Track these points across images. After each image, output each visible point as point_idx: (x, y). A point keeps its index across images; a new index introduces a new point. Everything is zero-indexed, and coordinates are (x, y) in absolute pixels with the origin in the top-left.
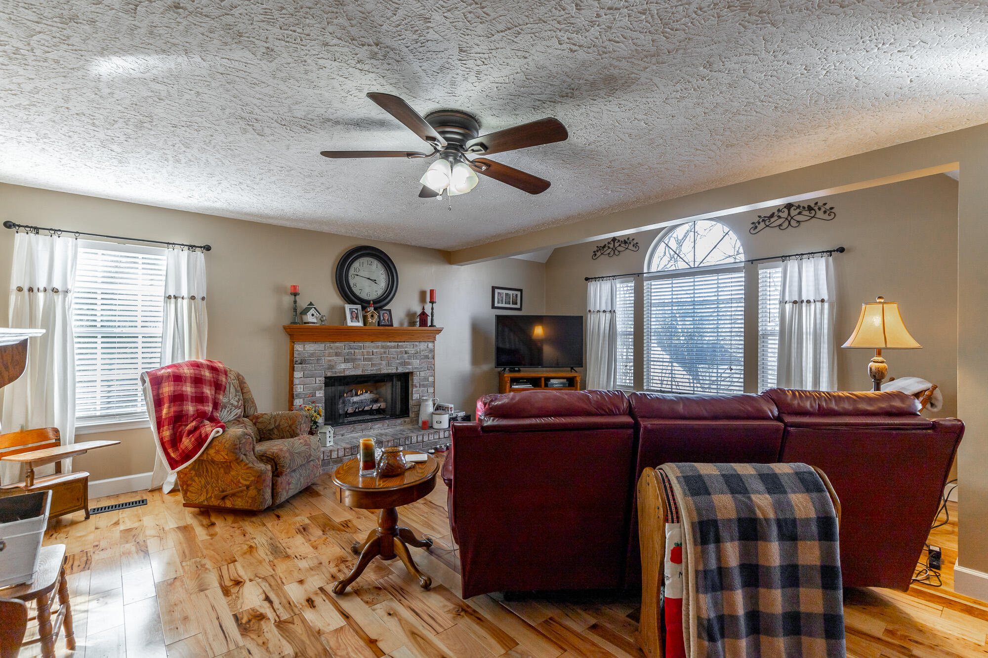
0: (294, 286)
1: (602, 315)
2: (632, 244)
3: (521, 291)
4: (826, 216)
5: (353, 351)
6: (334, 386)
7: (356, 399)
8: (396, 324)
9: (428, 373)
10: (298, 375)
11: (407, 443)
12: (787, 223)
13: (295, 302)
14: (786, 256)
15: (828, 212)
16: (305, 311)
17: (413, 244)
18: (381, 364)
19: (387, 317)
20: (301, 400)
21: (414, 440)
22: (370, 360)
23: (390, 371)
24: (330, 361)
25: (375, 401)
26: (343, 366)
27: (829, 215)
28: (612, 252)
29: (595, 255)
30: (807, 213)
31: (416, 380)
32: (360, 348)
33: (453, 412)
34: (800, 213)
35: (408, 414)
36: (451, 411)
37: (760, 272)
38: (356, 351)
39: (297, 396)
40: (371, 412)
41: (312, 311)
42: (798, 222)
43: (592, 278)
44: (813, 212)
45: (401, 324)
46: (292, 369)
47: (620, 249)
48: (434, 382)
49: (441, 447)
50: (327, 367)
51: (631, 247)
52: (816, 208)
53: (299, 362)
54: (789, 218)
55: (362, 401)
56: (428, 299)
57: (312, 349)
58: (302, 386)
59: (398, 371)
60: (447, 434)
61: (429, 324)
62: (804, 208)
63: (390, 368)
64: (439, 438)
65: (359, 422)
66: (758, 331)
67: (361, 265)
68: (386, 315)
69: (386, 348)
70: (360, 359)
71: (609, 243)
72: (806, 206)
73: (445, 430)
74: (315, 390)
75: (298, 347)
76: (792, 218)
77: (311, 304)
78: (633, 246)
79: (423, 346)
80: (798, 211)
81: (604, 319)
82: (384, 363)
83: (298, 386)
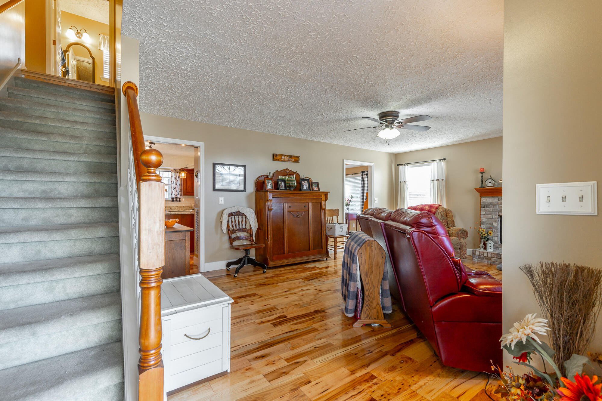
0: (482, 168)
10: (482, 213)
13: (482, 176)
20: (484, 226)
39: (482, 223)
41: (490, 180)
46: (480, 210)
50: (500, 210)
53: (483, 206)
58: (485, 219)
75: (483, 199)
77: (490, 176)
83: (483, 219)
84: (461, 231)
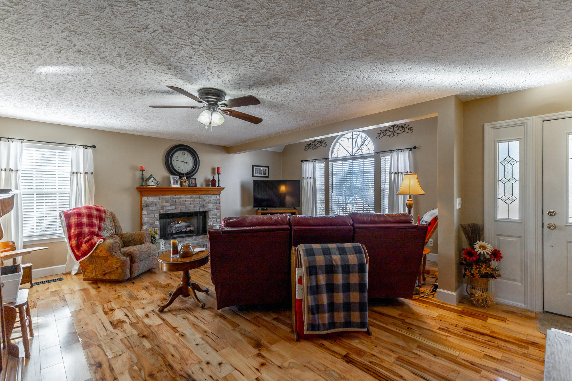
0: (142, 166)
1: (309, 180)
2: (323, 143)
3: (268, 167)
4: (409, 131)
5: (175, 200)
6: (165, 219)
7: (177, 225)
8: (198, 186)
9: (217, 211)
10: (144, 213)
12: (392, 134)
13: (143, 174)
14: (392, 151)
15: (410, 129)
16: (148, 179)
17: (207, 143)
18: (190, 207)
20: (147, 226)
22: (184, 204)
23: (195, 211)
24: (162, 205)
25: (188, 226)
26: (169, 208)
28: (314, 148)
29: (306, 148)
30: (401, 129)
31: (210, 215)
32: (179, 198)
34: (398, 129)
37: (381, 158)
39: (144, 224)
40: (186, 232)
41: (152, 179)
42: (397, 133)
43: (304, 161)
44: (404, 129)
45: (202, 185)
46: (142, 210)
47: (317, 145)
48: (220, 216)
50: (161, 208)
52: (405, 127)
53: (145, 206)
54: (394, 132)
55: (180, 227)
56: (216, 172)
57: (152, 199)
58: (147, 219)
59: (200, 210)
61: (217, 185)
62: (400, 127)
63: (196, 209)
65: (179, 237)
66: (380, 187)
67: (179, 155)
68: (193, 181)
69: (193, 198)
70: (179, 204)
71: (312, 142)
74: (154, 221)
75: (145, 198)
77: (151, 175)
78: (324, 144)
79: (213, 197)
80: (397, 128)
81: (310, 182)
82: (192, 206)
83: (145, 219)
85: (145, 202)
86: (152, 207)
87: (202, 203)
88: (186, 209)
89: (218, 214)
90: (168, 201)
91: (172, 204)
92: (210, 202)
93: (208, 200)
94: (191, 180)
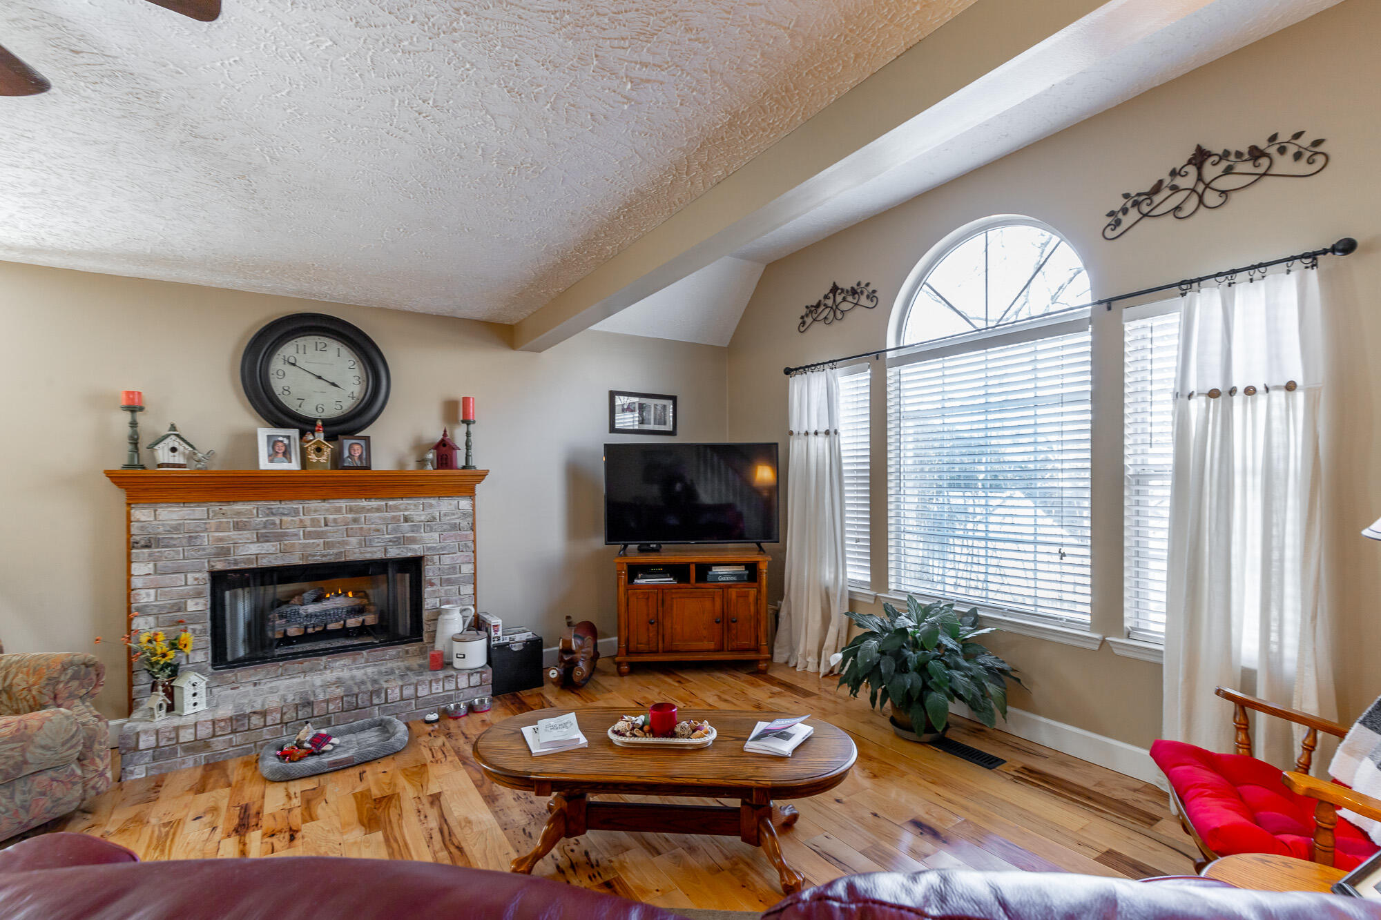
0: (128, 393)
1: (813, 439)
2: (866, 293)
3: (674, 399)
4: (1302, 167)
5: (277, 519)
6: (248, 586)
7: (312, 608)
8: (380, 465)
9: (459, 557)
10: (137, 569)
11: (376, 701)
12: (1194, 201)
13: (134, 424)
14: (1191, 282)
15: (1307, 155)
16: (158, 443)
18: (346, 543)
19: (358, 451)
20: (151, 620)
21: (394, 694)
22: (319, 535)
23: (368, 556)
24: (221, 539)
25: (358, 611)
26: (254, 549)
27: (1310, 162)
28: (831, 316)
29: (804, 323)
30: (1247, 167)
31: (430, 572)
32: (296, 512)
33: (500, 633)
34: (1228, 171)
35: (421, 636)
36: (496, 631)
37: (1128, 327)
38: (285, 518)
39: (138, 610)
40: (345, 632)
41: (173, 441)
42: (1224, 192)
43: (796, 369)
44: (1264, 162)
45: (401, 463)
46: (128, 559)
47: (844, 306)
48: (475, 574)
49: (457, 707)
50: (213, 551)
51: (864, 300)
52: (1273, 150)
53: (142, 543)
54: (1200, 188)
55: (326, 613)
56: (459, 416)
57: (175, 516)
58: (152, 592)
59: (389, 556)
60: (475, 679)
61: (461, 461)
62: (1239, 154)
63: (369, 549)
64: (457, 689)
65: (306, 654)
66: (1122, 468)
67: (301, 351)
68: (357, 447)
69: (357, 512)
70: (296, 535)
71: (826, 297)
72: (1245, 150)
73: (471, 672)
74: (186, 597)
75: (142, 514)
76: (1207, 186)
77: (173, 428)
78: (868, 297)
79: (446, 506)
80: (1224, 164)
81: (819, 446)
83: (143, 592)
84: (70, 672)
85: (142, 528)
86: (174, 546)
87: (395, 530)
88: (325, 552)
89: (467, 569)
90: (245, 524)
91: (264, 535)
92: (430, 523)
93: (423, 518)
94: (347, 443)
